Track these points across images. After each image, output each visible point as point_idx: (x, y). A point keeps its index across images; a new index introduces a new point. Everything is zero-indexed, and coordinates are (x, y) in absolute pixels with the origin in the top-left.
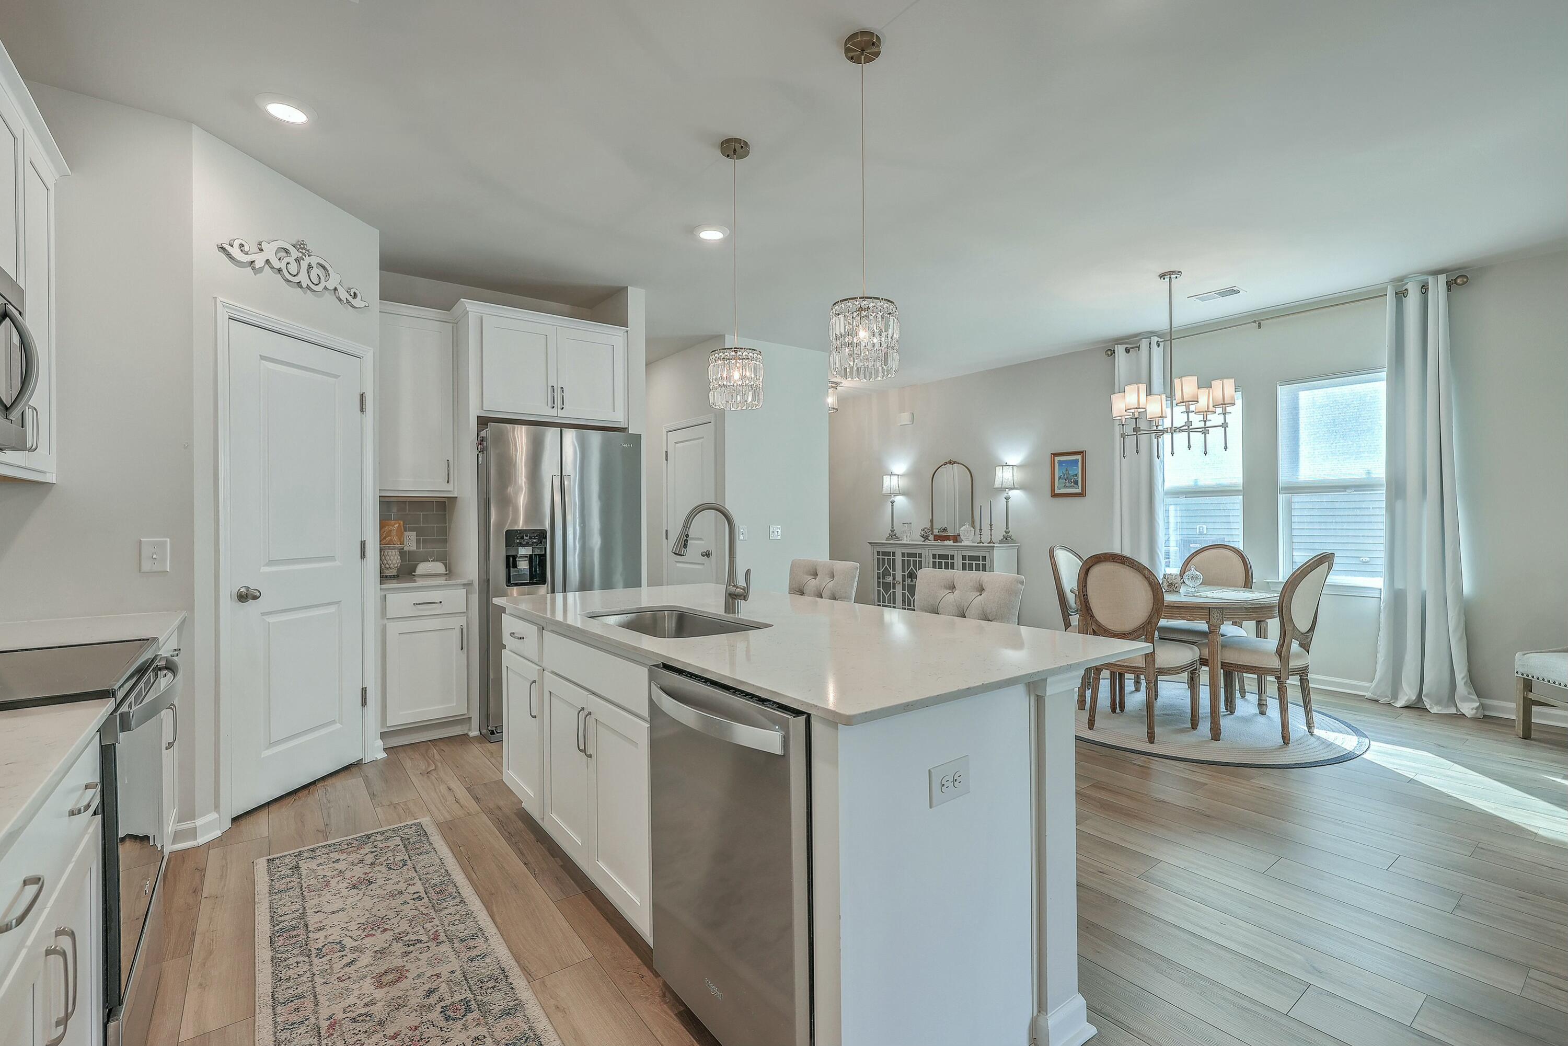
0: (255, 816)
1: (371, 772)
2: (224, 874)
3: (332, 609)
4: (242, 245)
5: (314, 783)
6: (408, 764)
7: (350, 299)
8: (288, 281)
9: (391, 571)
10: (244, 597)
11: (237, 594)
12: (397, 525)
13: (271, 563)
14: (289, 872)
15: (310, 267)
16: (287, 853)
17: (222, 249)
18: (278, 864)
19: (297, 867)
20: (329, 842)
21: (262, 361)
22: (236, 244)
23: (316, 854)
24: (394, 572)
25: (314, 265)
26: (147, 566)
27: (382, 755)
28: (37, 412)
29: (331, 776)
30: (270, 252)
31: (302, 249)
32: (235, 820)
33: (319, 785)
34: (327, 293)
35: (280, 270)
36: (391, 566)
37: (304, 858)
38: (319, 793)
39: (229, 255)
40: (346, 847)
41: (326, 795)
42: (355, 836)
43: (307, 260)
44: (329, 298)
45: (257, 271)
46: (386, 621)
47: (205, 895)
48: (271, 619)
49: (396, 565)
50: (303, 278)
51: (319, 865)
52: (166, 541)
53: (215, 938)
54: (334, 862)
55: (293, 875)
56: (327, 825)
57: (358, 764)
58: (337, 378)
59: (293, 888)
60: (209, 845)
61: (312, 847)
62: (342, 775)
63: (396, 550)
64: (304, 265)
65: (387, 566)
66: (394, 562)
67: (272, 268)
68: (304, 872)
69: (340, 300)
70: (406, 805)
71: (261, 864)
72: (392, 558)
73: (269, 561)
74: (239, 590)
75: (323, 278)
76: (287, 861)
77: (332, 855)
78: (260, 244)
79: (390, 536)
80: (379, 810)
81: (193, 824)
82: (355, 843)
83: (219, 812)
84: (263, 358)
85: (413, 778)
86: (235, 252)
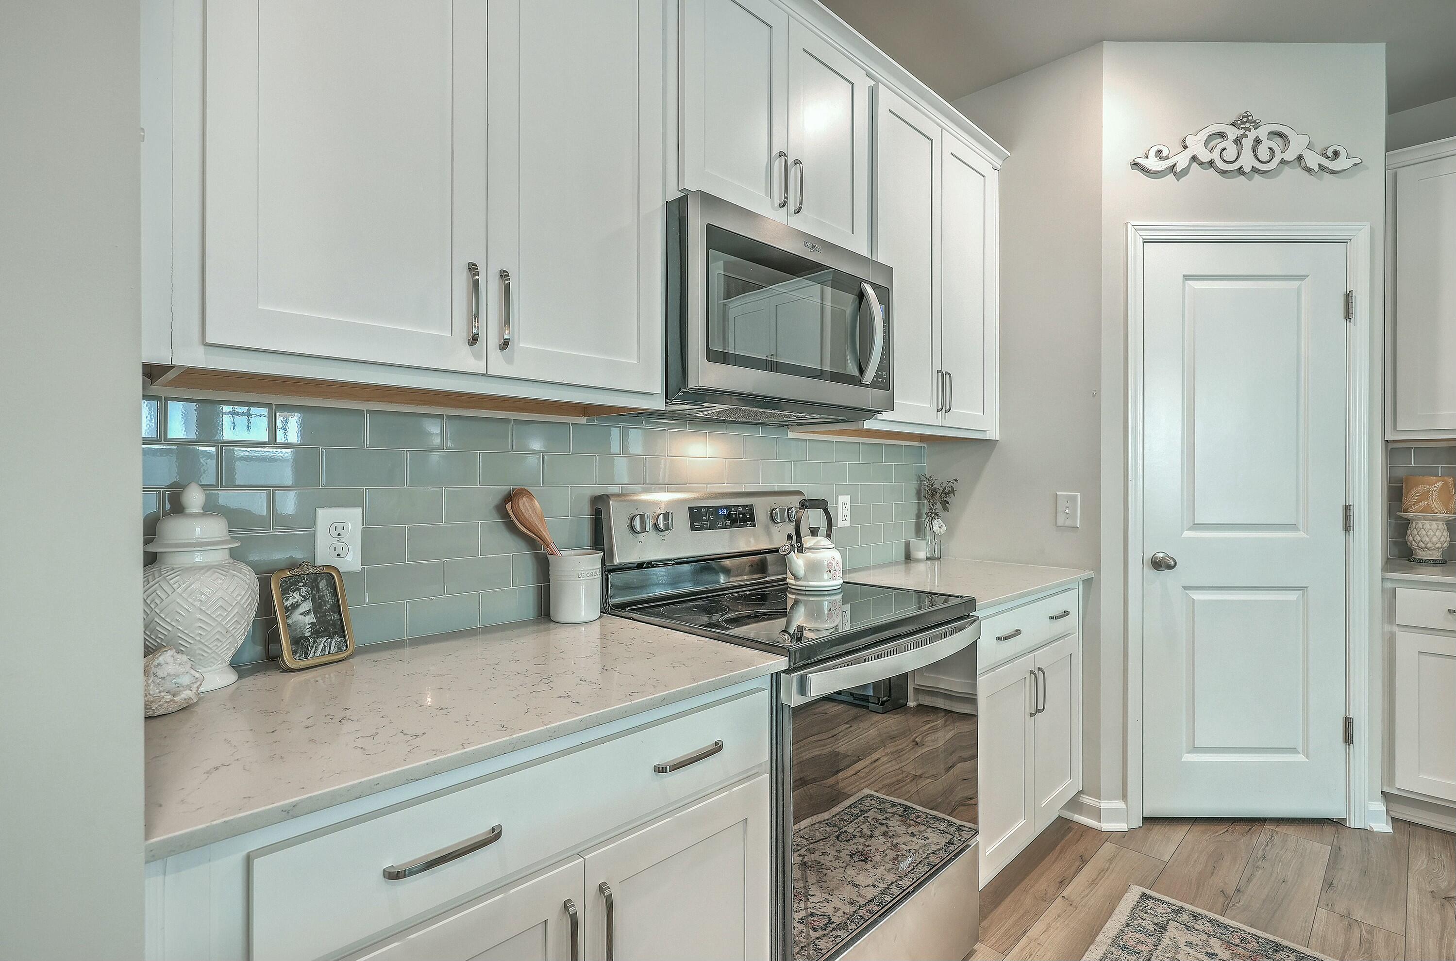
0: (1172, 827)
1: (1351, 847)
2: (1097, 880)
3: (1293, 596)
4: (1160, 152)
5: (1262, 821)
6: (1420, 863)
7: (1326, 163)
8: (1223, 172)
9: (1431, 552)
10: (1158, 564)
11: (1152, 560)
12: (1439, 484)
13: (1197, 526)
14: (1151, 927)
15: (1258, 141)
16: (1167, 899)
17: (1135, 165)
18: (1149, 908)
19: (1162, 928)
20: (1222, 919)
21: (1187, 282)
22: (1152, 153)
23: (1195, 925)
24: (1436, 556)
25: (1263, 136)
26: (1060, 522)
27: (1383, 826)
28: (950, 377)
29: (1291, 823)
30: (1197, 147)
31: (1245, 123)
32: (1150, 821)
33: (1268, 827)
34: (1286, 168)
35: (1211, 163)
36: (1429, 545)
37: (1180, 920)
38: (1262, 835)
39: (1144, 170)
40: (1238, 941)
41: (1267, 845)
42: (1260, 933)
43: (1252, 135)
44: (1294, 173)
45: (1179, 175)
46: (1395, 629)
47: (1065, 894)
48: (1197, 596)
49: (1439, 545)
50: (1247, 161)
51: (1189, 944)
52: (1077, 495)
53: (1034, 954)
54: (1207, 953)
55: (1152, 935)
56: (1239, 891)
57: (1337, 823)
58: (1303, 280)
59: (1139, 953)
60: (1110, 835)
61: (1199, 910)
62: (1305, 829)
63: (1441, 523)
64: (1247, 143)
65: (1421, 544)
66: (1435, 539)
67: (1201, 164)
68: (1166, 941)
69: (1309, 170)
70: (1370, 932)
71: (1135, 891)
72: (1431, 533)
73: (1194, 524)
74: (1155, 554)
75: (1278, 150)
76: (1160, 910)
77: (1213, 941)
78: (1184, 141)
79: (1427, 499)
80: (1322, 913)
81: (1098, 804)
82: (1253, 945)
83: (1126, 803)
84: (1187, 277)
85: (1413, 893)
86: (1153, 163)
